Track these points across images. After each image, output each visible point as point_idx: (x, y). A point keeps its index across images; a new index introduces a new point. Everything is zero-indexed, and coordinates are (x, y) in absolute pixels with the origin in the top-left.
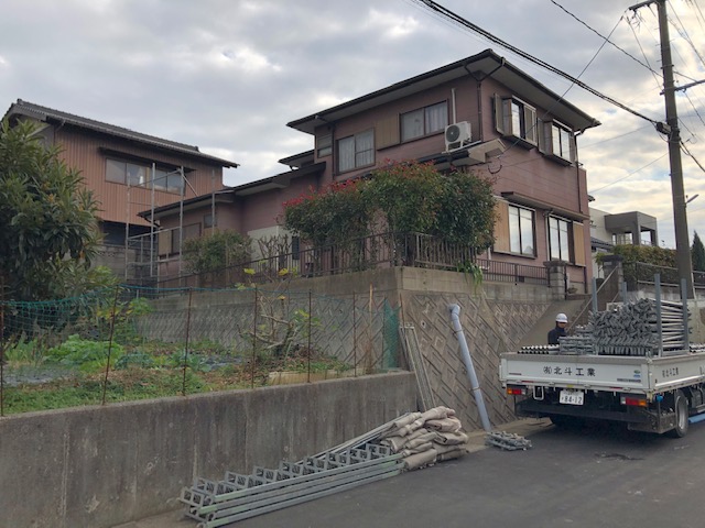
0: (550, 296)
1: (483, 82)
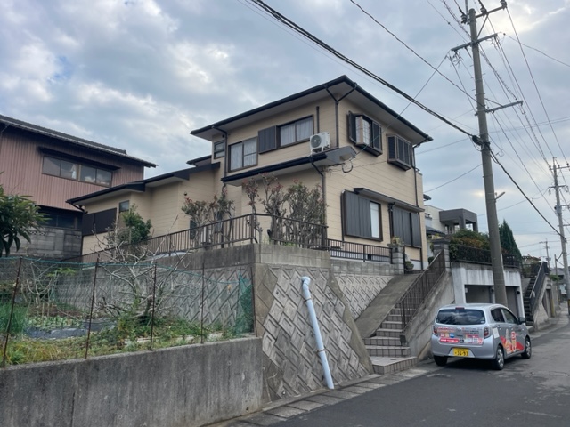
0: (392, 271)
1: (340, 102)
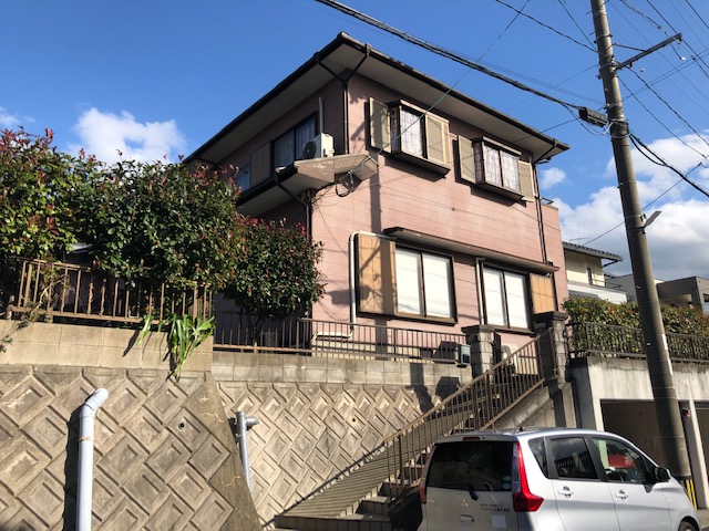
1: (350, 83)
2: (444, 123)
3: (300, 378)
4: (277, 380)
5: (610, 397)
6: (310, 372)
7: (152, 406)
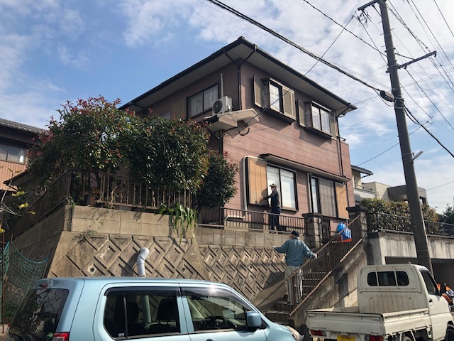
1: (242, 66)
2: (292, 92)
3: (222, 242)
4: (211, 244)
5: (389, 255)
6: (227, 239)
7: (168, 258)
